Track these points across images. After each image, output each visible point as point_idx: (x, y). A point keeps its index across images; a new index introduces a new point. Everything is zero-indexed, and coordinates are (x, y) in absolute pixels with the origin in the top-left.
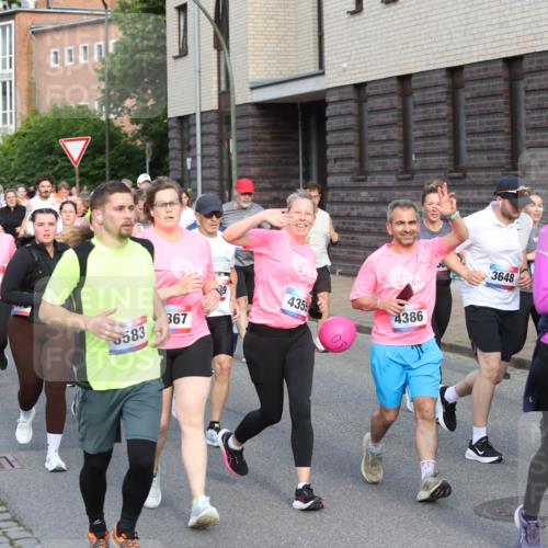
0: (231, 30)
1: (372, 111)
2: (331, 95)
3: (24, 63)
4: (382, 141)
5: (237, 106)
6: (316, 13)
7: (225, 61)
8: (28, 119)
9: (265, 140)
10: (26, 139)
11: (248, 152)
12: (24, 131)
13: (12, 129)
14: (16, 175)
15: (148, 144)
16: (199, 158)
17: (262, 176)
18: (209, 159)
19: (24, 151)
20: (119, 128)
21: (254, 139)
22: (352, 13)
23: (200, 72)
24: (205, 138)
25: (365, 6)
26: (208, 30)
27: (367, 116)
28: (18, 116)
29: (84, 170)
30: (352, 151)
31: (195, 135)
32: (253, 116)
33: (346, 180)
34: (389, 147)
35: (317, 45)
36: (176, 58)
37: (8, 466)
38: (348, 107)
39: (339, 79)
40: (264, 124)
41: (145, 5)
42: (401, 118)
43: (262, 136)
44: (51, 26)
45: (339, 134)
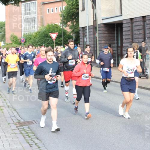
0: (96, 4)
1: (135, 26)
2: (124, 21)
4: (138, 34)
5: (98, 24)
7: (95, 12)
8: (41, 28)
9: (106, 34)
10: (40, 33)
11: (101, 37)
12: (40, 31)
14: (38, 43)
15: (74, 35)
16: (88, 38)
17: (105, 44)
18: (91, 39)
19: (40, 36)
20: (66, 30)
21: (103, 33)
23: (88, 15)
24: (90, 33)
26: (90, 3)
27: (134, 27)
29: (56, 42)
30: (130, 37)
31: (87, 32)
32: (103, 27)
33: (128, 44)
34: (140, 36)
35: (120, 8)
36: (82, 11)
37: (35, 123)
38: (129, 25)
39: (126, 17)
40: (105, 29)
42: (143, 28)
43: (105, 32)
44: (47, 2)
45: (126, 32)
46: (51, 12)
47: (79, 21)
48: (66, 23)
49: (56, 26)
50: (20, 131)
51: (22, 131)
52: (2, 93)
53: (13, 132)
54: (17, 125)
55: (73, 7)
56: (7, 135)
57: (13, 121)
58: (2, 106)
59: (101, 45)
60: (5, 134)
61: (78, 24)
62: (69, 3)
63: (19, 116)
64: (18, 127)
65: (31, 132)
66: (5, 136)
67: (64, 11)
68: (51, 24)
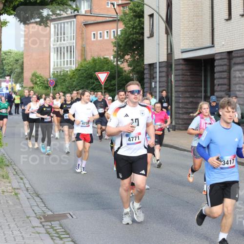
0: (173, 28)
1: (236, 64)
2: (217, 56)
3: (80, 38)
4: (239, 77)
5: (175, 60)
6: (211, 19)
7: (170, 40)
8: (81, 63)
9: (188, 75)
10: (80, 72)
11: (179, 81)
12: (79, 68)
13: (74, 67)
14: (76, 88)
15: (135, 76)
16: (158, 83)
17: (186, 91)
18: (163, 83)
19: (79, 77)
20: (122, 68)
21: (183, 75)
22: (227, 20)
23: (159, 44)
24: (161, 73)
25: (232, 17)
26: (163, 26)
27: (233, 66)
28: (77, 62)
29: (106, 87)
30: (226, 81)
31: (156, 72)
32: (182, 65)
33: (223, 94)
35: (211, 34)
36: (148, 38)
37: (71, 218)
38: (224, 62)
39: (220, 49)
40: (187, 68)
41: (135, 14)
43: (186, 73)
44: (92, 22)
45: (220, 74)
46: (99, 39)
47: (143, 54)
48: (123, 57)
49: (106, 61)
50: (46, 230)
51: (49, 230)
52: (18, 167)
53: (34, 231)
54: (41, 219)
55: (135, 30)
56: (24, 236)
57: (35, 213)
58: (17, 189)
59: (178, 93)
60: (21, 233)
61: (141, 59)
62: (128, 24)
63: (44, 206)
64: (43, 223)
65: (64, 232)
66: (22, 236)
67: (120, 36)
68: (99, 58)
